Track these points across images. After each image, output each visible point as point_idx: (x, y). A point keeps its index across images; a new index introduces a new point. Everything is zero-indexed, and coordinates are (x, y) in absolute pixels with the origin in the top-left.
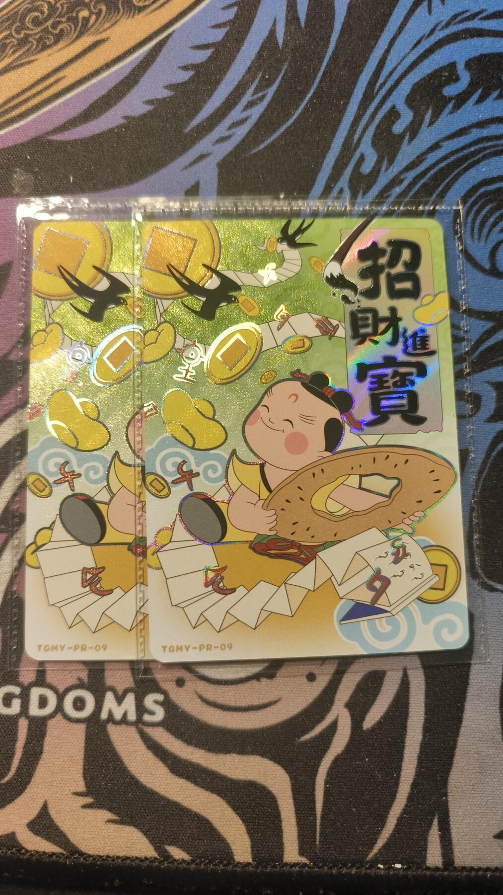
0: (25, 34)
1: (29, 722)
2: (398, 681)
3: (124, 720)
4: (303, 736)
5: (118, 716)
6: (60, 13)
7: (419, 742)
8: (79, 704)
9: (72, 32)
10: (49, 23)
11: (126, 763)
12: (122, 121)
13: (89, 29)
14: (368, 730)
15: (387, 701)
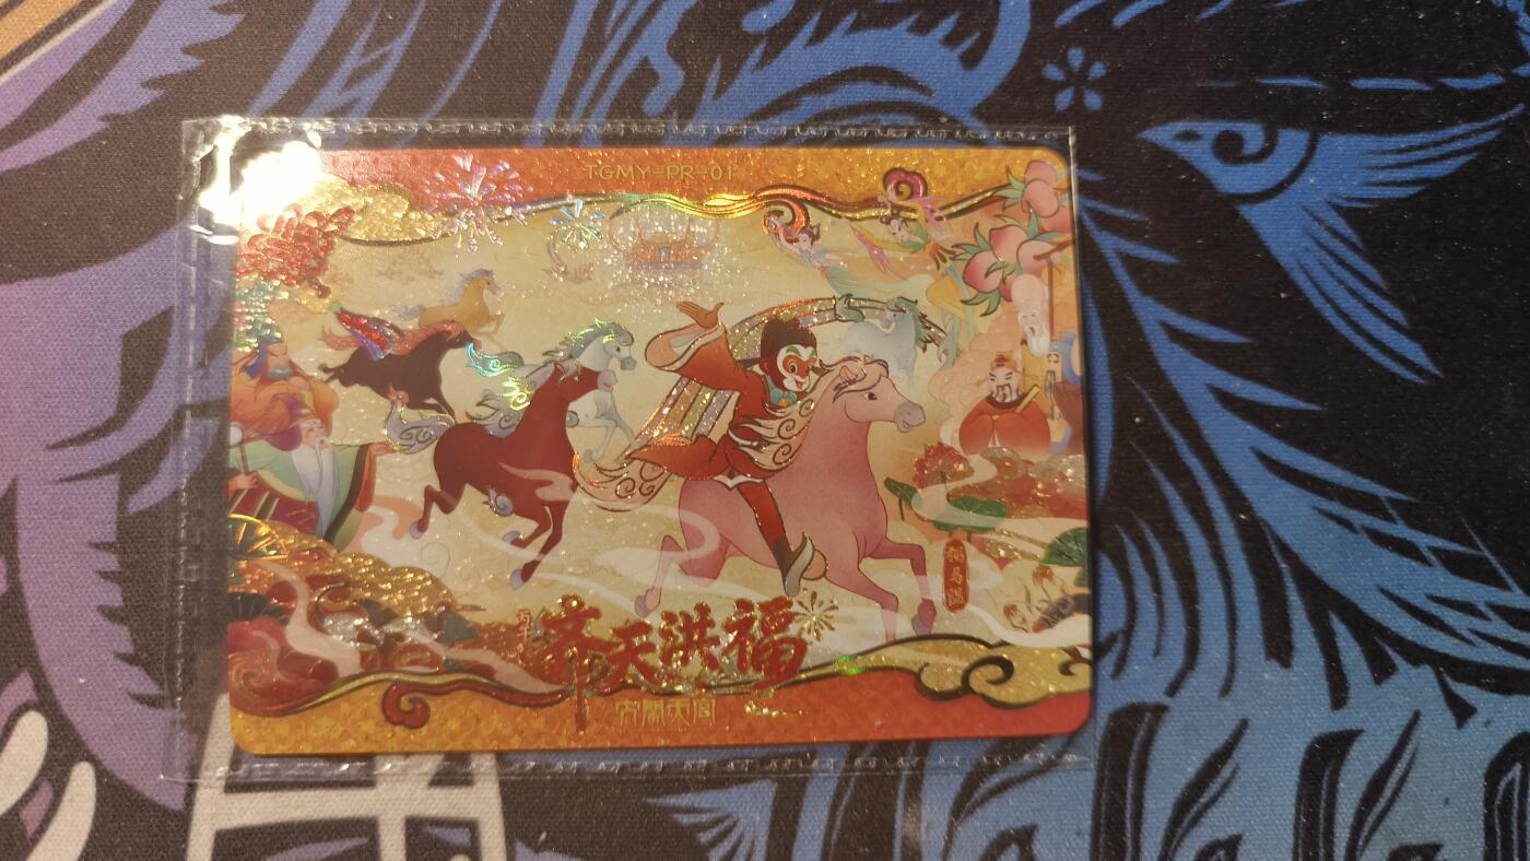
12: (102, 126)
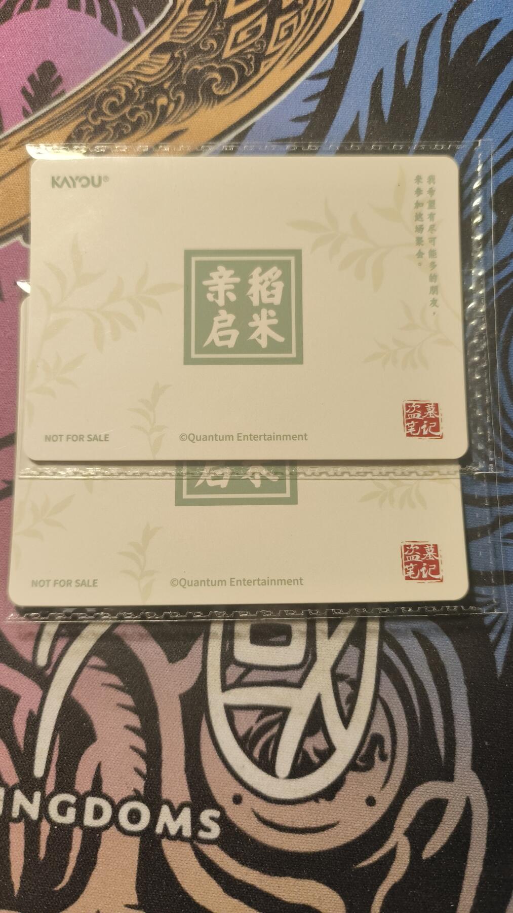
0: (102, 121)
1: (83, 832)
2: (460, 810)
3: (179, 836)
4: (360, 862)
5: (173, 831)
6: (138, 100)
7: (479, 873)
8: (134, 816)
9: (150, 123)
10: (127, 110)
11: (179, 880)
13: (166, 119)
14: (427, 859)
15: (448, 831)
